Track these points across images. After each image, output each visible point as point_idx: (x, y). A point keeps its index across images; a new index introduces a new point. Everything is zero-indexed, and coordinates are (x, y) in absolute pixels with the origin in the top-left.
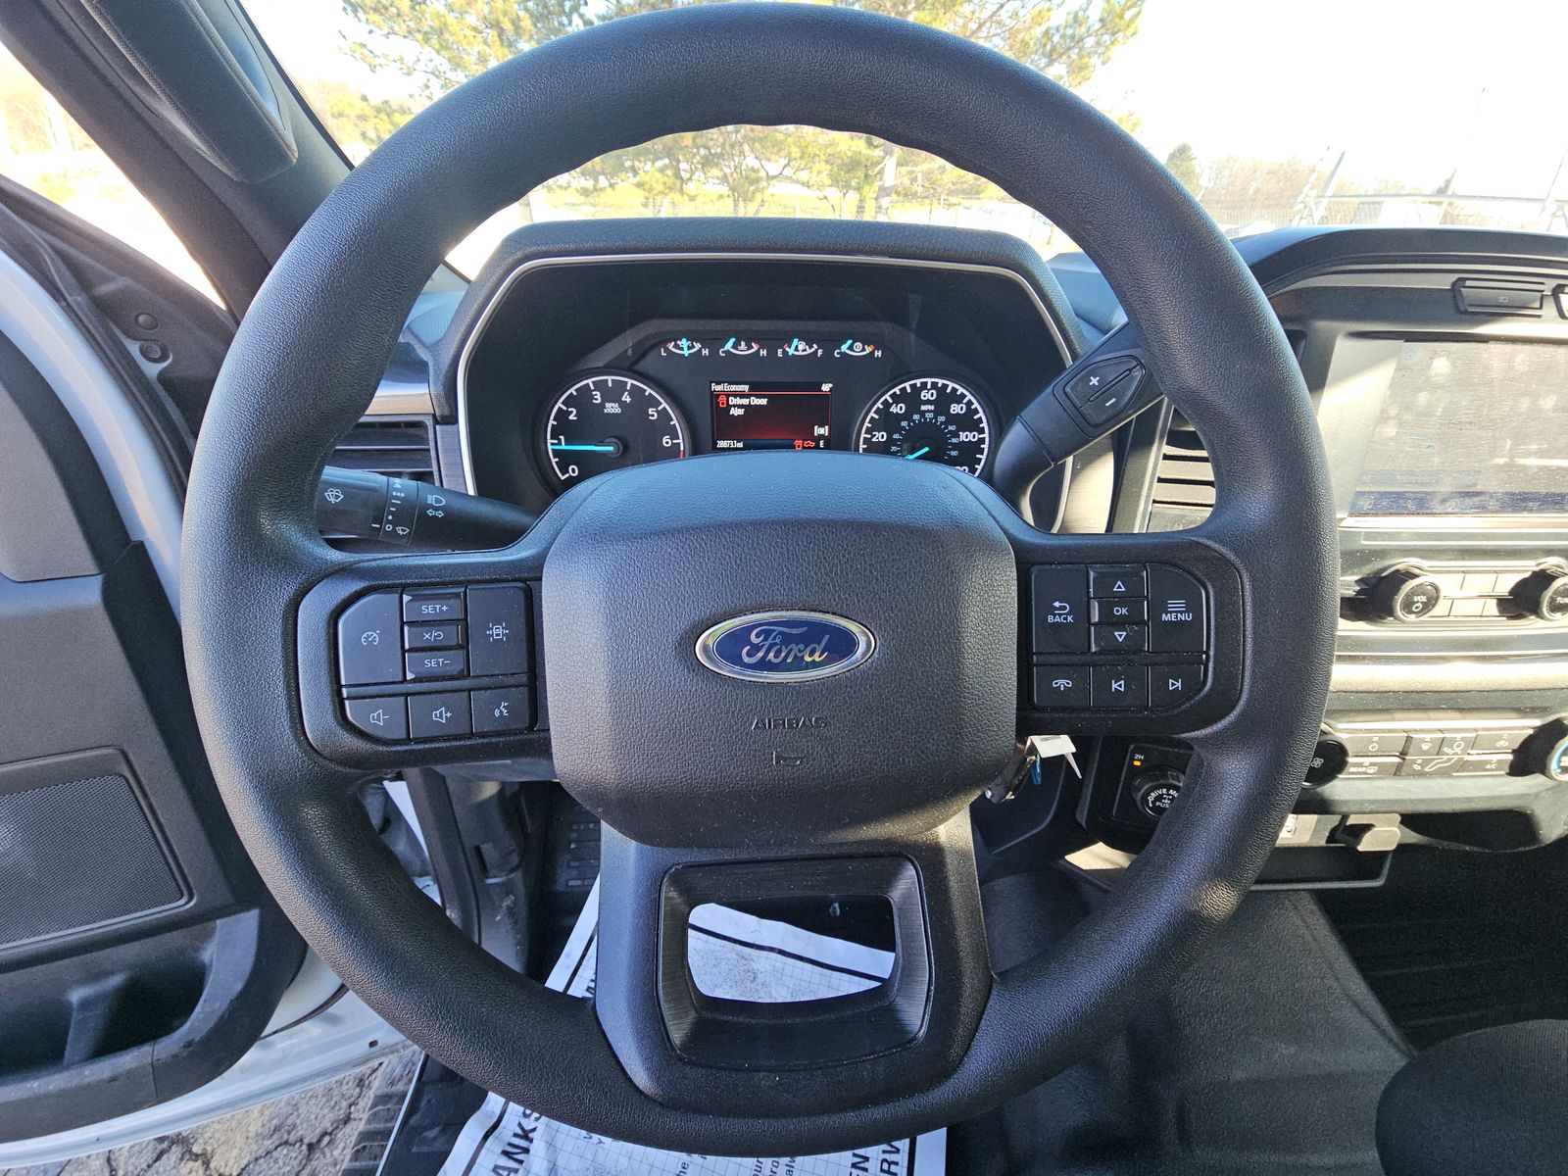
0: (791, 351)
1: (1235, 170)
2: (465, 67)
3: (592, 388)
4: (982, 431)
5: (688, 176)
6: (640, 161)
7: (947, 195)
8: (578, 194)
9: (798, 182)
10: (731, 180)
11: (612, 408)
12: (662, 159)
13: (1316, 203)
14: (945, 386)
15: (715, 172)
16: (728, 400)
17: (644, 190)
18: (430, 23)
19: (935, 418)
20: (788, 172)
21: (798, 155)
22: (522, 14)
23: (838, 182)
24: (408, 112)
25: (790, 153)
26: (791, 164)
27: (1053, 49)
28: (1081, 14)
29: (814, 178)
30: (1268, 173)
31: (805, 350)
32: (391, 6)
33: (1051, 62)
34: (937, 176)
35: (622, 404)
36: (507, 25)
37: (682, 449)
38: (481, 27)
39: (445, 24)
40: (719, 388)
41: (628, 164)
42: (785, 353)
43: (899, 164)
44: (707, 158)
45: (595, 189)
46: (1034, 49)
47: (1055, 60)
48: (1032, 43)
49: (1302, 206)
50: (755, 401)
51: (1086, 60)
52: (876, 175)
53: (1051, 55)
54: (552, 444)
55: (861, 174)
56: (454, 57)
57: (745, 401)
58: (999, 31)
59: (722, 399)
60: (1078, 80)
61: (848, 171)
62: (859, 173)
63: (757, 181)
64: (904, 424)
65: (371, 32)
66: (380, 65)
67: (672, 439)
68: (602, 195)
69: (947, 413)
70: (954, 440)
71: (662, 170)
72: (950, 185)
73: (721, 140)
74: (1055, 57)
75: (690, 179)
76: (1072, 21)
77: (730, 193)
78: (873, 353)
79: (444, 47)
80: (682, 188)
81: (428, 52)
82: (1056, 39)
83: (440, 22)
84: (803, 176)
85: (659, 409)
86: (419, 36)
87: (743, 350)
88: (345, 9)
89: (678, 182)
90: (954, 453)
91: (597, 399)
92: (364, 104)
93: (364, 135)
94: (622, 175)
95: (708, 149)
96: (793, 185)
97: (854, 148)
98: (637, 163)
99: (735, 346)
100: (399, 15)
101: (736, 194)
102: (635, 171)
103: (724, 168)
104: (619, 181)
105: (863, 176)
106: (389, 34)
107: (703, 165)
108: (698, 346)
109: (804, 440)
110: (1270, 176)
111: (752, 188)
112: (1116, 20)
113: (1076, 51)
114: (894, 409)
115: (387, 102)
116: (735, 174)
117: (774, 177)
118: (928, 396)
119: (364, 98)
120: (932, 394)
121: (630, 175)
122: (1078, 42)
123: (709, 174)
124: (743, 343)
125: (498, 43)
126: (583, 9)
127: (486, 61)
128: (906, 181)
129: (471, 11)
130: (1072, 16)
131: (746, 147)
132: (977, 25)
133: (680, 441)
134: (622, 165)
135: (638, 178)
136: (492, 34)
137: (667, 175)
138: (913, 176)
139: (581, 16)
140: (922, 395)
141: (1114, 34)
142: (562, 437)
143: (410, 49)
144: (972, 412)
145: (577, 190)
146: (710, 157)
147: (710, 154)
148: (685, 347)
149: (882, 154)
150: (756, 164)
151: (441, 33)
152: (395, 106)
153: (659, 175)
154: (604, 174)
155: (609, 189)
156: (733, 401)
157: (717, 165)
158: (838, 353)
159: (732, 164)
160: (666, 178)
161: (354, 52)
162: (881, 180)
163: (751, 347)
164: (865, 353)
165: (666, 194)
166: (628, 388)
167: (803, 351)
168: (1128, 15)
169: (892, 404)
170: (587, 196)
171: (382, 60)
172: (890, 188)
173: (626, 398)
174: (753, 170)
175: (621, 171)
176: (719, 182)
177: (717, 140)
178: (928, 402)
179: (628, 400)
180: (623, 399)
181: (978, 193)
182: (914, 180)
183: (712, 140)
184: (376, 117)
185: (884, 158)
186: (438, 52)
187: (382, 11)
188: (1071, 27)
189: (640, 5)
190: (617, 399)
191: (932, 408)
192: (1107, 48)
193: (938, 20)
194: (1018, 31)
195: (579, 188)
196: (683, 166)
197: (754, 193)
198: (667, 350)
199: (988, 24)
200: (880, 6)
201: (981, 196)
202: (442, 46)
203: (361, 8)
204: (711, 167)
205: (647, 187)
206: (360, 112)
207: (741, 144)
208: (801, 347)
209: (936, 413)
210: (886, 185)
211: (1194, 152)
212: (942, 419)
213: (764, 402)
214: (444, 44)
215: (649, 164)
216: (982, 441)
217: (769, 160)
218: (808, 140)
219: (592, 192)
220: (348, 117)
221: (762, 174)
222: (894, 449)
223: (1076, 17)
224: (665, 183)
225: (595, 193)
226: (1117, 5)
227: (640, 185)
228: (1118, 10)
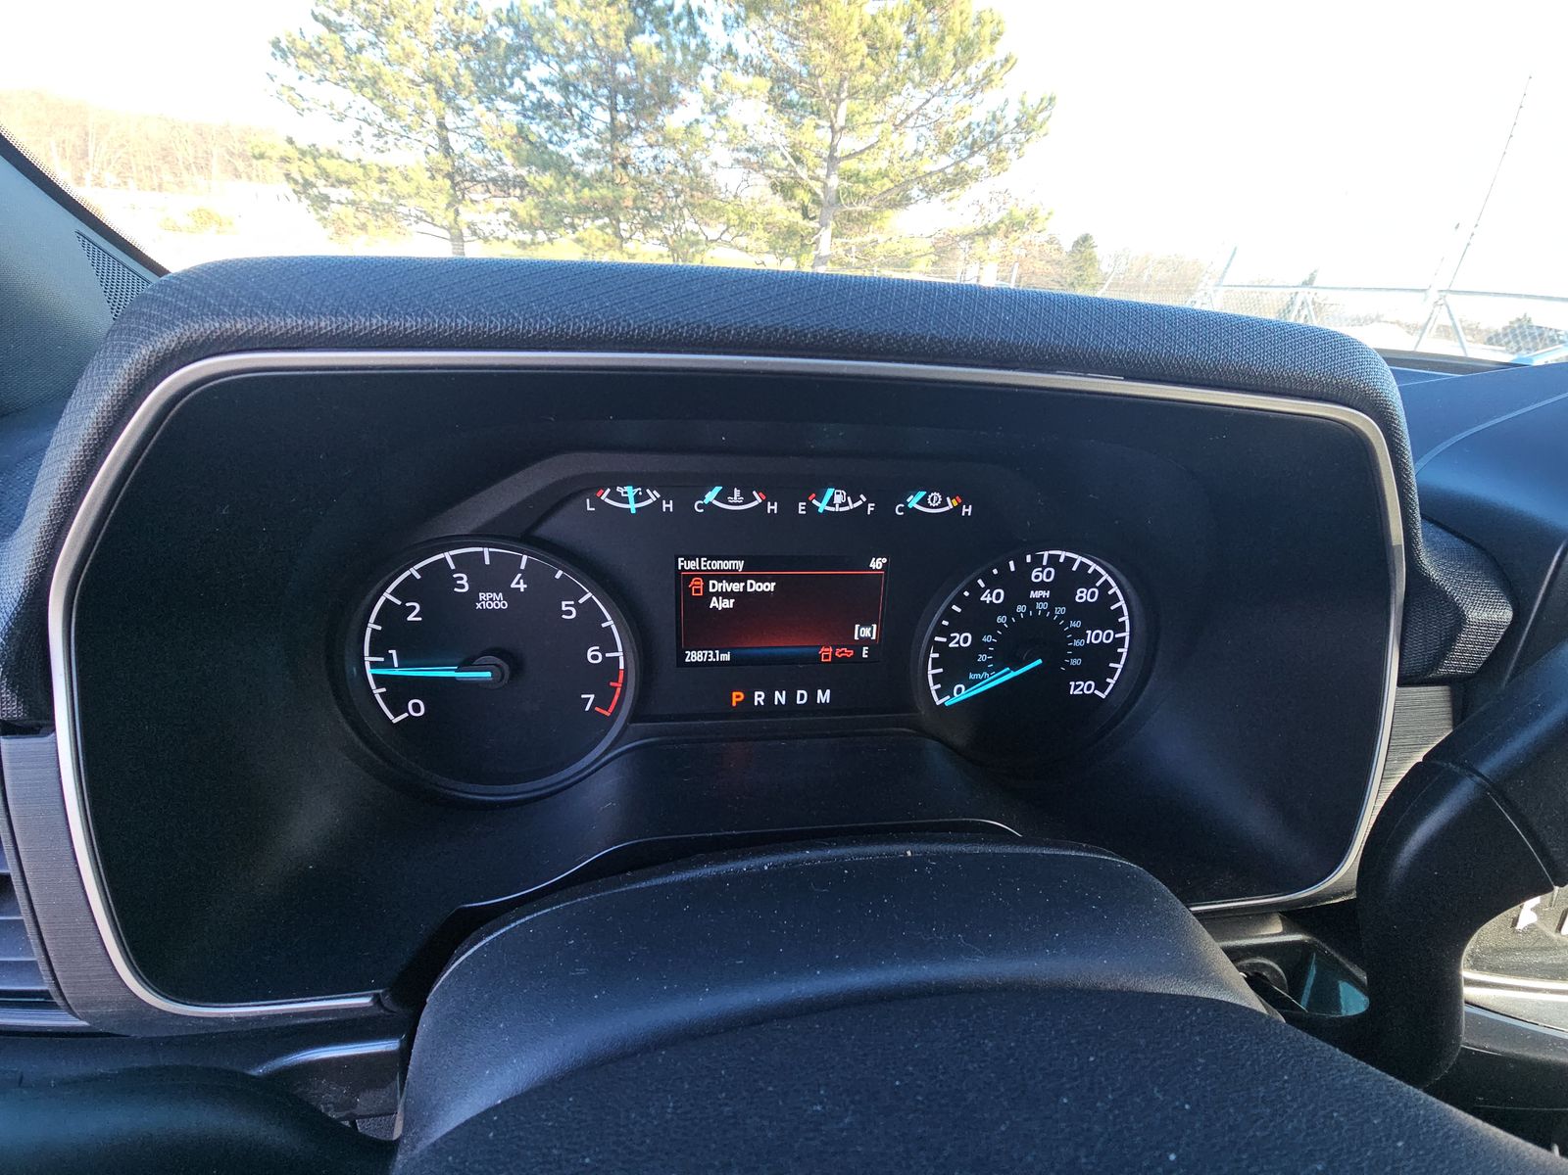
0: (822, 507)
1: (1130, 259)
2: (400, 117)
3: (453, 567)
4: (1121, 628)
5: (628, 236)
6: (580, 218)
7: (879, 267)
8: (515, 247)
9: (736, 247)
10: (670, 242)
11: (491, 601)
12: (601, 218)
13: (1215, 291)
14: (1070, 561)
15: (655, 233)
16: (706, 586)
17: (583, 246)
18: (365, 73)
19: (1051, 609)
20: (727, 237)
21: (737, 223)
22: (462, 71)
23: (775, 249)
24: (336, 156)
25: (729, 220)
26: (730, 230)
27: (974, 142)
28: (998, 113)
29: (752, 245)
30: (1159, 263)
31: (846, 504)
32: (325, 53)
33: (972, 154)
34: (869, 248)
35: (511, 595)
36: (447, 81)
37: (622, 666)
38: (419, 80)
39: (379, 74)
40: (692, 565)
41: (567, 220)
42: (810, 508)
43: (834, 236)
44: (648, 220)
45: (533, 243)
46: (957, 141)
47: (976, 152)
48: (955, 135)
49: (1202, 293)
50: (756, 587)
51: (1003, 154)
52: (811, 245)
53: (972, 148)
54: (374, 665)
55: (797, 242)
56: (389, 107)
57: (737, 587)
58: (925, 123)
59: (697, 583)
60: (997, 171)
61: (785, 240)
62: (795, 242)
63: (697, 243)
64: (1001, 619)
65: (301, 78)
66: (308, 109)
67: (603, 651)
68: (540, 247)
69: (1069, 601)
70: (1077, 643)
71: (602, 228)
72: (882, 258)
73: (661, 203)
74: (976, 149)
75: (630, 238)
76: (991, 118)
77: (670, 253)
78: (958, 509)
79: (379, 95)
80: (621, 246)
81: (361, 101)
82: (977, 133)
83: (374, 72)
84: (742, 241)
85: (581, 601)
86: (352, 85)
87: (736, 503)
88: (273, 54)
89: (618, 241)
90: (1075, 662)
91: (462, 586)
92: (289, 146)
93: (288, 176)
94: (561, 231)
95: (649, 211)
96: (732, 250)
97: (790, 219)
98: (576, 221)
99: (720, 497)
100: (332, 62)
101: (676, 255)
102: (574, 227)
103: (664, 230)
104: (558, 236)
105: (799, 244)
106: (321, 80)
107: (644, 226)
108: (654, 495)
109: (835, 647)
110: (1160, 265)
111: (691, 250)
112: (1031, 121)
113: (995, 145)
114: (986, 598)
115: (314, 145)
116: (675, 237)
117: (712, 241)
118: (1043, 577)
119: (290, 141)
120: (1049, 574)
121: (570, 231)
122: (997, 138)
123: (648, 235)
124: (737, 492)
125: (434, 95)
126: (525, 73)
127: (423, 113)
128: (841, 251)
129: (408, 64)
130: (991, 114)
131: (685, 212)
132: (905, 116)
133: (620, 654)
134: (562, 221)
135: (577, 234)
136: (429, 88)
137: (607, 234)
138: (847, 247)
139: (524, 79)
140: (1034, 574)
141: (1028, 133)
142: (393, 652)
143: (343, 96)
144: (1107, 599)
145: (514, 243)
146: (651, 219)
147: (651, 215)
148: (630, 499)
149: (818, 225)
150: (696, 228)
151: (376, 82)
152: (323, 150)
153: (600, 233)
154: (542, 228)
155: (547, 244)
156: (716, 586)
157: (657, 227)
158: (900, 510)
159: (672, 227)
160: (606, 237)
161: (281, 94)
162: (817, 250)
163: (749, 499)
164: (946, 509)
165: (605, 251)
166: (523, 567)
167: (841, 505)
168: (1040, 118)
169: (985, 590)
170: (525, 248)
171: (311, 105)
172: (825, 257)
173: (519, 584)
174: (692, 232)
175: (560, 227)
176: (659, 242)
177: (657, 203)
178: (1042, 586)
179: (522, 587)
180: (513, 585)
181: (908, 266)
182: (848, 251)
183: (652, 202)
184: (300, 160)
185: (819, 230)
186: (371, 100)
187: (314, 57)
188: (990, 124)
189: (583, 73)
190: (501, 586)
191: (1046, 594)
192: (1022, 144)
193: (869, 110)
194: (942, 124)
195: (516, 241)
196: (623, 225)
197: (694, 256)
198: (597, 502)
199: (915, 116)
200: (815, 93)
201: (911, 269)
202: (375, 94)
203: (291, 52)
204: (651, 228)
205: (586, 243)
206: (283, 154)
207: (681, 209)
208: (838, 499)
209: (1053, 602)
210: (823, 254)
211: (1096, 241)
212: (1061, 610)
213: (771, 587)
214: (378, 93)
215: (589, 221)
216: (1120, 642)
217: (706, 224)
218: (747, 208)
219: (530, 246)
220: (271, 159)
221: (702, 237)
222: (983, 658)
223: (994, 117)
224: (604, 241)
225: (533, 247)
226: (1030, 108)
227: (579, 241)
228: (1032, 112)
